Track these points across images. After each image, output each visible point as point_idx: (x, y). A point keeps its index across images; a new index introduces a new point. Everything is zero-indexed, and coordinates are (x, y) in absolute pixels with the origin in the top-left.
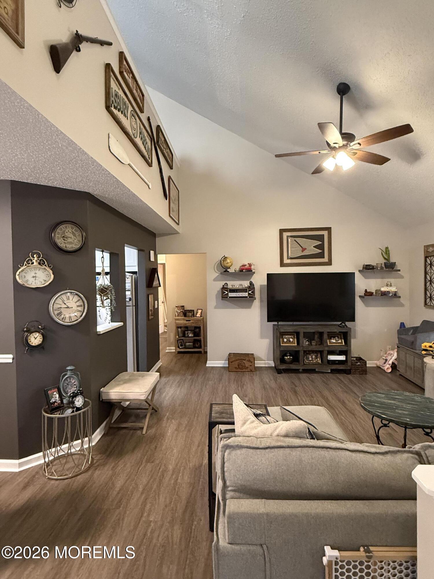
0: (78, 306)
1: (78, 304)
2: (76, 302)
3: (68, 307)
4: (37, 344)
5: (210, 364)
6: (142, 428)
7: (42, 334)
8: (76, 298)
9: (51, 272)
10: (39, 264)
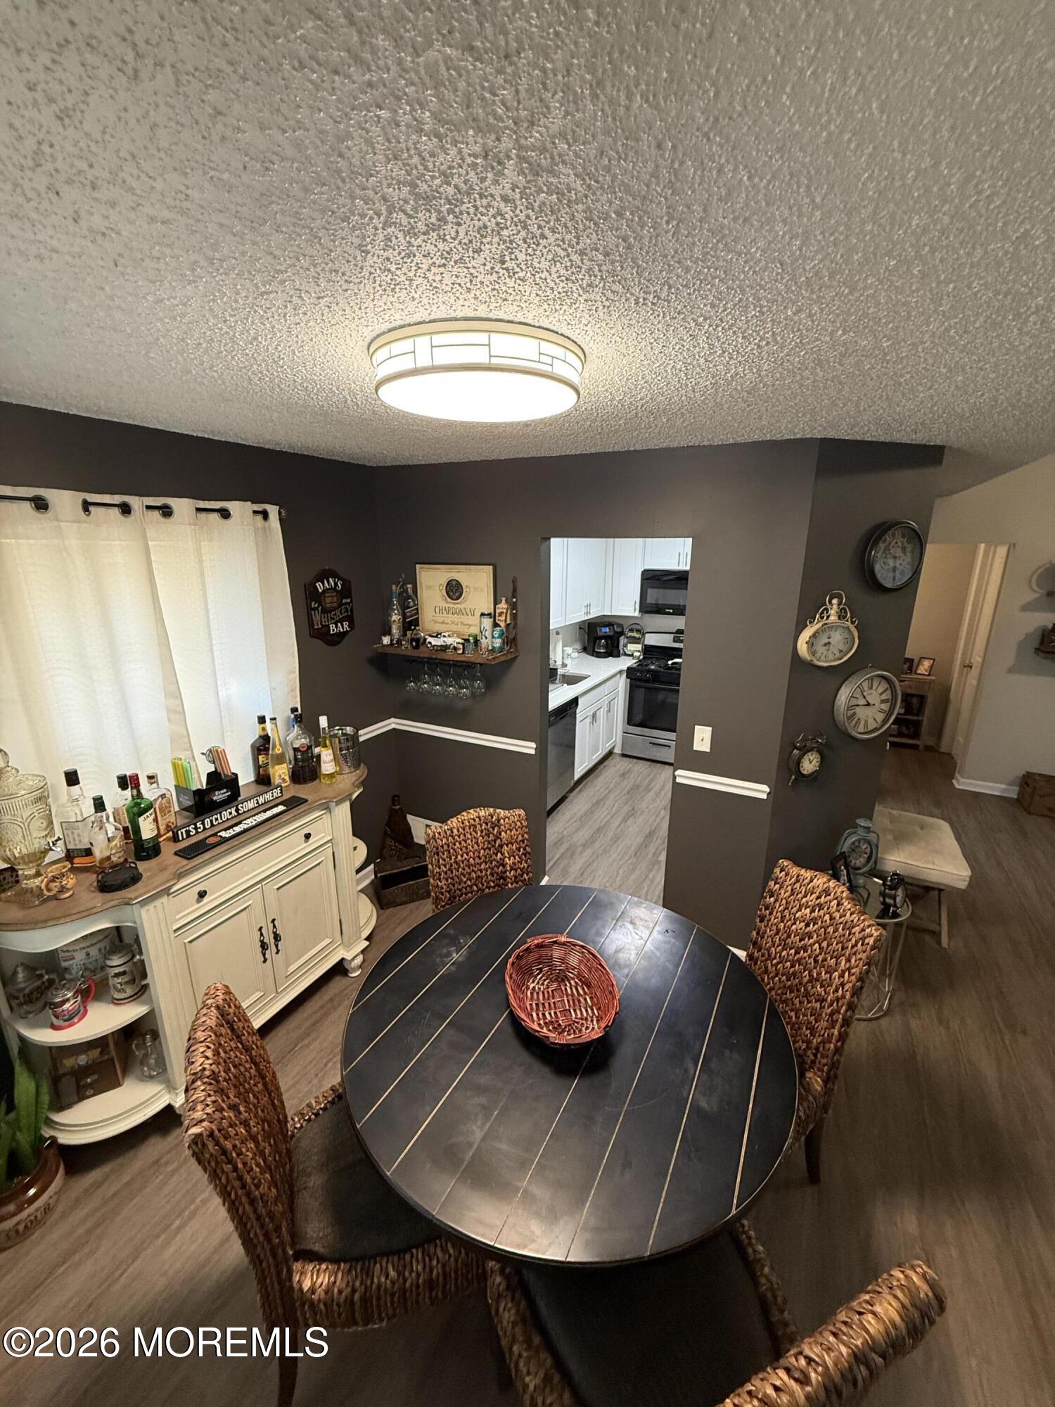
0: (883, 702)
1: (884, 697)
2: (881, 694)
3: (868, 704)
4: (810, 771)
5: (963, 783)
6: (936, 935)
7: (819, 752)
8: (884, 685)
9: (856, 634)
10: (839, 618)
